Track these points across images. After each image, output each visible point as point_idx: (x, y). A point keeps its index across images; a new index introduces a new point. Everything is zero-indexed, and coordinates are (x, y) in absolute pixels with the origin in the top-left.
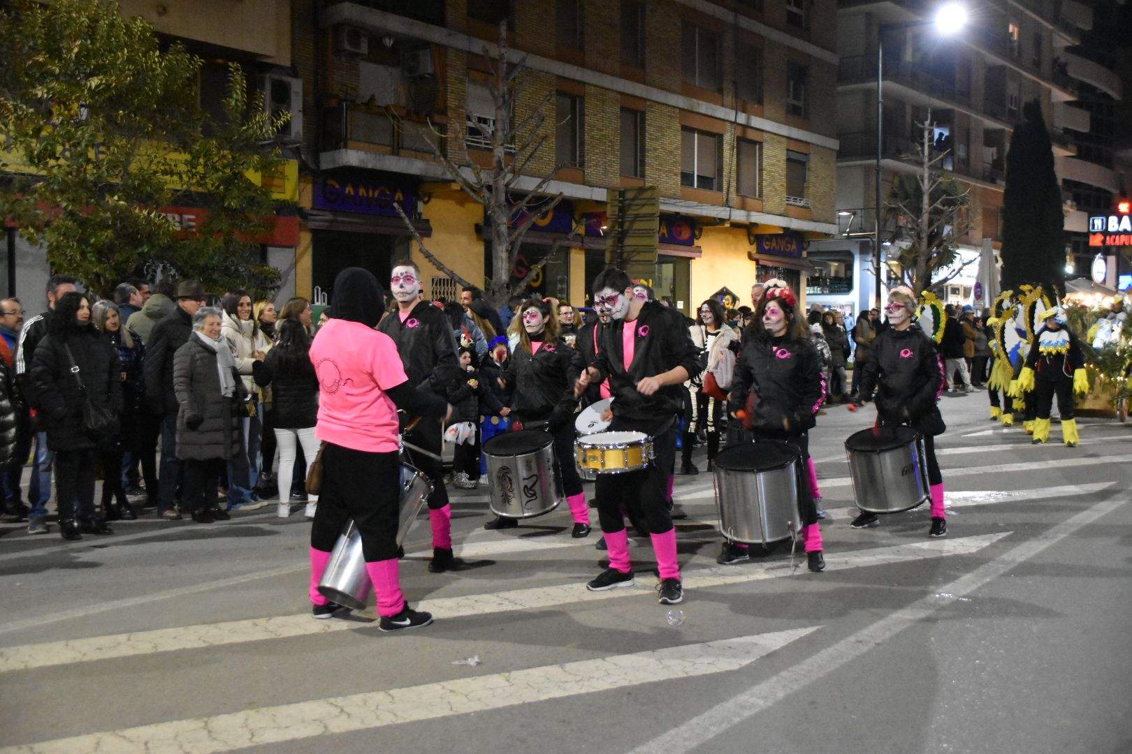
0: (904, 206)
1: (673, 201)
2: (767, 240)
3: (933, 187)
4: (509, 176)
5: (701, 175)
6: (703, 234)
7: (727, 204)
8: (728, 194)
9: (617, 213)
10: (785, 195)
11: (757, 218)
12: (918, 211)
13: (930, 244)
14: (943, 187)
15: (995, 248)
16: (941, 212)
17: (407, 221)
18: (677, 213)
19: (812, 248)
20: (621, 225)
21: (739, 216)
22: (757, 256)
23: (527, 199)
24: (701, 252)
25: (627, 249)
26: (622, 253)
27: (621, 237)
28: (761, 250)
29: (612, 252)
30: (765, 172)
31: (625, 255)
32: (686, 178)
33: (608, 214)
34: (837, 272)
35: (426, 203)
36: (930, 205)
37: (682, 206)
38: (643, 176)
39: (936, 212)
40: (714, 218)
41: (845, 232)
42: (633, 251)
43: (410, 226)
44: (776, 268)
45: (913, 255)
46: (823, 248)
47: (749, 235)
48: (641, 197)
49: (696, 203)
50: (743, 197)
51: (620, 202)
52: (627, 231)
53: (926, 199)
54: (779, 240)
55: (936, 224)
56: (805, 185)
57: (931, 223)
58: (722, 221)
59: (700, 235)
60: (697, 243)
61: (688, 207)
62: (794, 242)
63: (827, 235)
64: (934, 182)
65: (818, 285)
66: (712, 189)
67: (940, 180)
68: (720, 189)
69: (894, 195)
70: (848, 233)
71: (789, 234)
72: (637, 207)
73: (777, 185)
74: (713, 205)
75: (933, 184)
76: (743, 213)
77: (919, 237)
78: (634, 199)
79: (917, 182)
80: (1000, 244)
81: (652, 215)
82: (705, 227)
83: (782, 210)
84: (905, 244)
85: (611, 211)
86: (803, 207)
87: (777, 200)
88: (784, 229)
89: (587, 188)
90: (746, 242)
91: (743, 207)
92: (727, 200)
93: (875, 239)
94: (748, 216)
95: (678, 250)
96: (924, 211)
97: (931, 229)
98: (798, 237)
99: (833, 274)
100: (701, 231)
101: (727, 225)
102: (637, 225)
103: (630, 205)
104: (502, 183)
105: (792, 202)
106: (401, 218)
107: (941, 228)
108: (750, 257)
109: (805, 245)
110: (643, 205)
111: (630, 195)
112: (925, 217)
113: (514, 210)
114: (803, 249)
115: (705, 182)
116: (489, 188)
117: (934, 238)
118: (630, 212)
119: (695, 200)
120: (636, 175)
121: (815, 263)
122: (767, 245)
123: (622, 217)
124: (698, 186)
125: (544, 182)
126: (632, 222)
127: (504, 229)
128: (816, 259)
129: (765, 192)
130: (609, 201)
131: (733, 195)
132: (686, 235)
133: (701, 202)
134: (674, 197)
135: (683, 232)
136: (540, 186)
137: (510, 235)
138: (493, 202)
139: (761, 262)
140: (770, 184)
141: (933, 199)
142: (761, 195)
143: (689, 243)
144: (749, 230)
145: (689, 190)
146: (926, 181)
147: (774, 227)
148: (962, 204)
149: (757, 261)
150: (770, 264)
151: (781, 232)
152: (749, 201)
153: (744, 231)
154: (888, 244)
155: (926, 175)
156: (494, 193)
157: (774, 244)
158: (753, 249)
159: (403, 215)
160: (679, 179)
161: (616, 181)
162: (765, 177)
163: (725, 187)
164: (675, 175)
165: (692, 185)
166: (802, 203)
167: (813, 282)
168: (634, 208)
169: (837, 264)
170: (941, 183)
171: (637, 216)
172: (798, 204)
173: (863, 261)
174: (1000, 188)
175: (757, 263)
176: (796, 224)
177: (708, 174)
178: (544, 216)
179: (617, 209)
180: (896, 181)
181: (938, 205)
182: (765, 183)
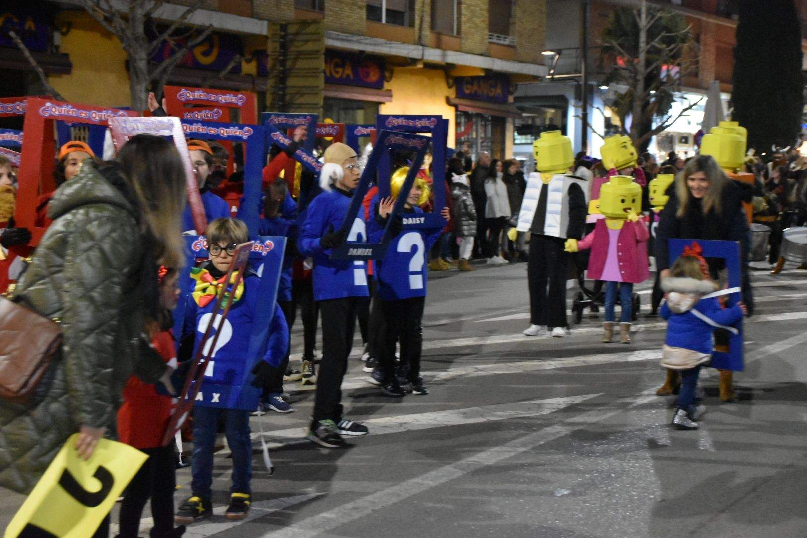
0: (620, 45)
1: (355, 38)
2: (468, 83)
3: (652, 22)
4: (149, 6)
5: (391, 8)
6: (394, 75)
7: (420, 42)
8: (421, 29)
9: (278, 49)
10: (486, 32)
11: (453, 58)
12: (634, 50)
13: (647, 87)
14: (663, 22)
15: (724, 91)
16: (658, 51)
17: (27, 53)
18: (362, 52)
19: (520, 92)
20: (283, 63)
21: (433, 55)
22: (457, 101)
23: (170, 31)
24: (391, 96)
25: (289, 91)
26: (284, 95)
27: (283, 78)
28: (460, 94)
29: (273, 94)
30: (463, 7)
31: (288, 97)
32: (373, 12)
33: (269, 52)
34: (551, 119)
35: (64, 34)
36: (647, 43)
37: (366, 44)
38: (322, 8)
39: (653, 52)
40: (405, 58)
41: (550, 74)
42: (297, 93)
43: (32, 60)
44: (478, 115)
45: (627, 100)
46: (531, 92)
47: (448, 77)
48: (304, 32)
49: (383, 41)
50: (440, 34)
51: (283, 37)
52: (290, 69)
53: (643, 37)
54: (481, 83)
55: (654, 65)
56: (511, 21)
57: (648, 63)
58: (414, 61)
59: (391, 77)
60: (387, 86)
61: (375, 45)
62: (499, 86)
63: (535, 78)
64: (653, 17)
65: (531, 134)
66: (402, 24)
67: (659, 15)
68: (412, 25)
69: (609, 33)
70: (553, 74)
71: (491, 76)
72: (300, 44)
73: (477, 21)
74: (404, 43)
75: (651, 19)
76: (438, 52)
77: (636, 81)
78: (297, 34)
79: (633, 17)
80: (730, 87)
81: (317, 52)
82: (396, 69)
83: (483, 49)
84: (623, 88)
85: (271, 47)
86: (508, 46)
87: (477, 38)
88: (488, 71)
89: (256, 21)
90: (443, 85)
91: (438, 45)
92: (420, 38)
93: (582, 83)
94: (444, 56)
95: (365, 93)
96: (641, 50)
97: (649, 70)
98: (504, 80)
99: (548, 122)
100: (392, 72)
101: (420, 66)
102: (302, 64)
103: (292, 41)
104: (140, 13)
105: (494, 41)
106: (19, 49)
107: (658, 69)
108: (449, 102)
109: (511, 89)
110: (307, 41)
111: (292, 29)
112: (642, 57)
113: (155, 43)
114: (511, 93)
115: (395, 17)
116: (125, 18)
117: (651, 79)
118: (293, 49)
119: (382, 38)
120: (314, 7)
121: (523, 109)
122: (468, 89)
123: (285, 54)
124: (387, 22)
125: (189, 12)
126: (296, 59)
127: (142, 65)
128: (527, 104)
129: (464, 28)
130: (269, 36)
131: (427, 32)
132: (373, 77)
133: (391, 39)
134: (359, 33)
135: (372, 74)
136: (184, 17)
137: (150, 72)
138: (128, 33)
139: (461, 108)
140: (470, 20)
141: (651, 35)
142: (459, 33)
143: (378, 86)
144: (447, 71)
145: (376, 25)
146: (643, 16)
147: (474, 68)
148: (684, 41)
149: (456, 106)
150: (470, 110)
151: (482, 74)
152: (446, 39)
153: (442, 73)
154: (604, 88)
155: (643, 10)
156: (131, 23)
157: (475, 88)
158: (452, 93)
159: (22, 46)
160: (363, 13)
161: (289, 13)
162: (464, 12)
163: (417, 22)
164: (360, 8)
165: (380, 20)
166: (507, 42)
167: (523, 130)
168: (296, 44)
169: (553, 111)
170: (660, 18)
171: (300, 53)
172: (502, 42)
173: (576, 106)
174: (732, 25)
175: (457, 110)
176: (499, 65)
177: (400, 8)
178: (206, 54)
179: (278, 45)
180: (612, 17)
181: (656, 43)
182: (464, 19)
